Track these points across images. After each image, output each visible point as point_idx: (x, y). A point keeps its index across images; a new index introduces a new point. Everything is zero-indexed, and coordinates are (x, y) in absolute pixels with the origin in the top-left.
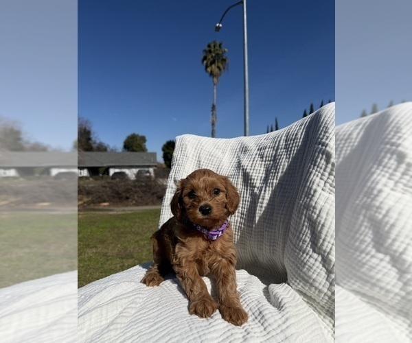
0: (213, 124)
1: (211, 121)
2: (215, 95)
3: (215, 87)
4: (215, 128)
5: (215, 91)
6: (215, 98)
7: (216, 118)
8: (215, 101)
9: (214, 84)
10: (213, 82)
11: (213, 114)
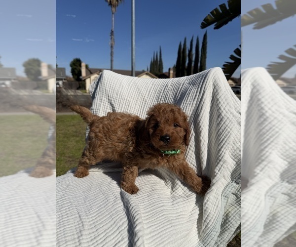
0: (112, 47)
1: (110, 44)
2: (113, 22)
3: (113, 15)
4: (113, 50)
5: (113, 19)
6: (113, 25)
7: (114, 42)
8: (113, 27)
9: (113, 13)
10: (112, 11)
11: (111, 39)
